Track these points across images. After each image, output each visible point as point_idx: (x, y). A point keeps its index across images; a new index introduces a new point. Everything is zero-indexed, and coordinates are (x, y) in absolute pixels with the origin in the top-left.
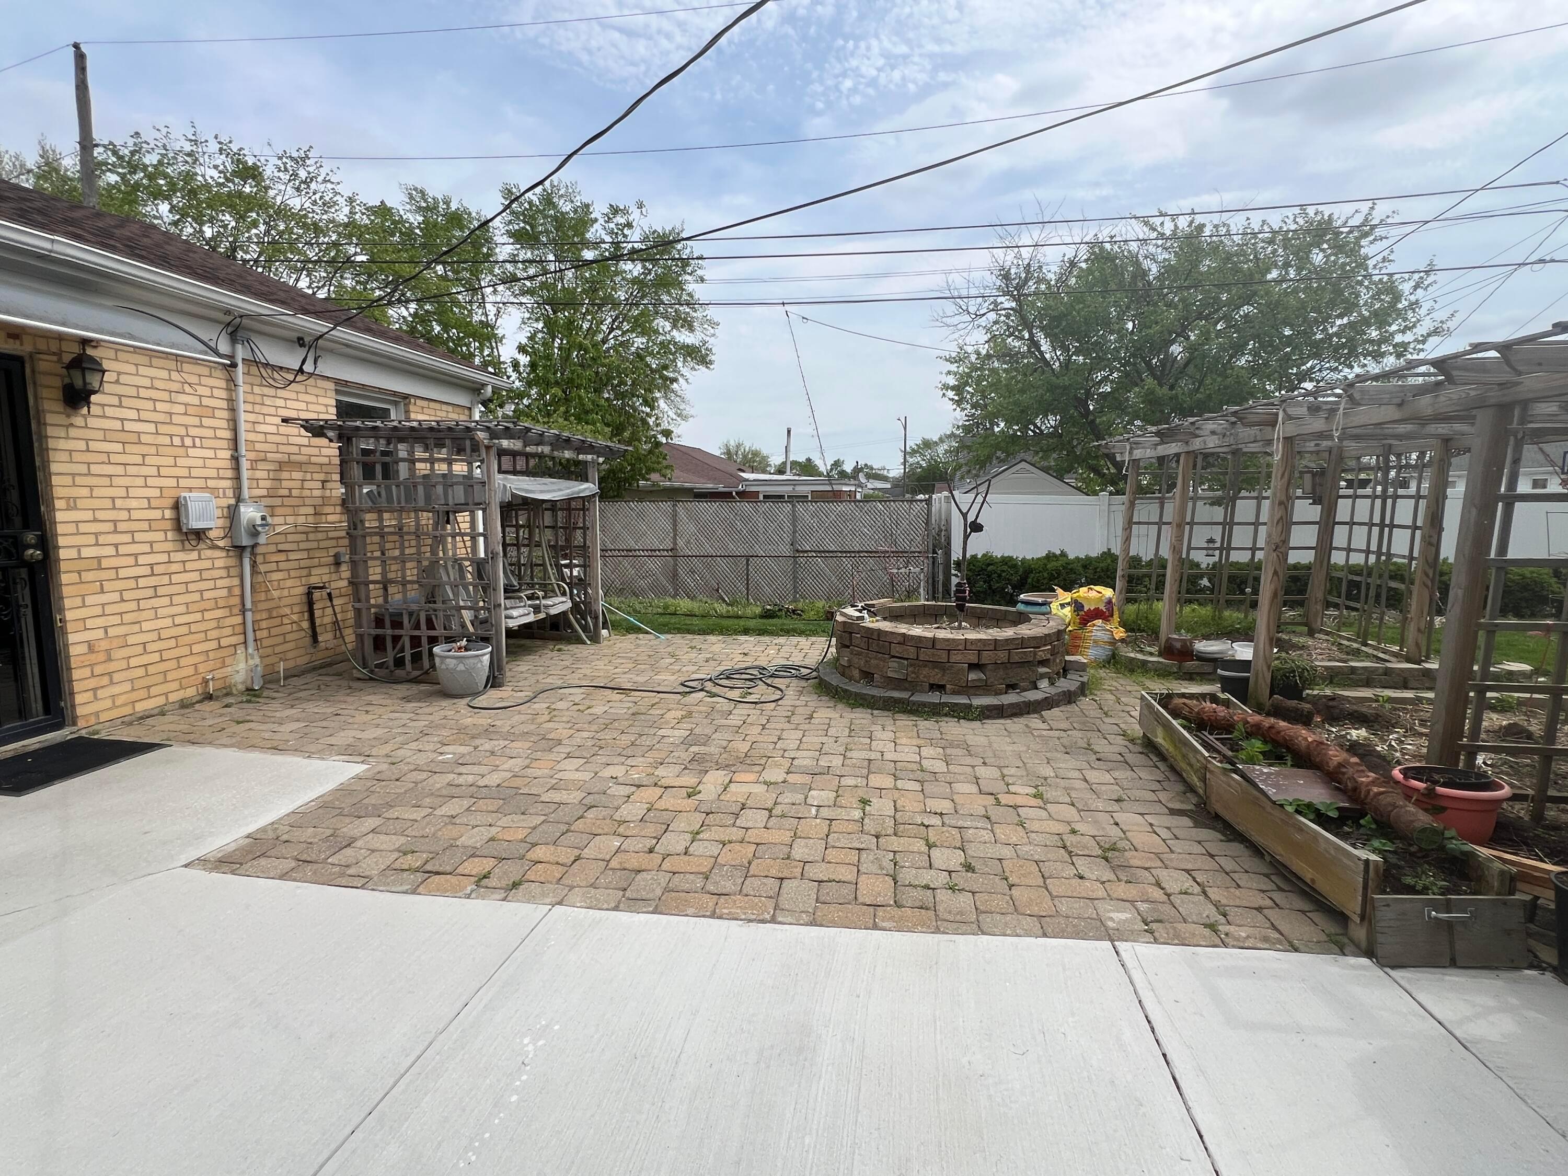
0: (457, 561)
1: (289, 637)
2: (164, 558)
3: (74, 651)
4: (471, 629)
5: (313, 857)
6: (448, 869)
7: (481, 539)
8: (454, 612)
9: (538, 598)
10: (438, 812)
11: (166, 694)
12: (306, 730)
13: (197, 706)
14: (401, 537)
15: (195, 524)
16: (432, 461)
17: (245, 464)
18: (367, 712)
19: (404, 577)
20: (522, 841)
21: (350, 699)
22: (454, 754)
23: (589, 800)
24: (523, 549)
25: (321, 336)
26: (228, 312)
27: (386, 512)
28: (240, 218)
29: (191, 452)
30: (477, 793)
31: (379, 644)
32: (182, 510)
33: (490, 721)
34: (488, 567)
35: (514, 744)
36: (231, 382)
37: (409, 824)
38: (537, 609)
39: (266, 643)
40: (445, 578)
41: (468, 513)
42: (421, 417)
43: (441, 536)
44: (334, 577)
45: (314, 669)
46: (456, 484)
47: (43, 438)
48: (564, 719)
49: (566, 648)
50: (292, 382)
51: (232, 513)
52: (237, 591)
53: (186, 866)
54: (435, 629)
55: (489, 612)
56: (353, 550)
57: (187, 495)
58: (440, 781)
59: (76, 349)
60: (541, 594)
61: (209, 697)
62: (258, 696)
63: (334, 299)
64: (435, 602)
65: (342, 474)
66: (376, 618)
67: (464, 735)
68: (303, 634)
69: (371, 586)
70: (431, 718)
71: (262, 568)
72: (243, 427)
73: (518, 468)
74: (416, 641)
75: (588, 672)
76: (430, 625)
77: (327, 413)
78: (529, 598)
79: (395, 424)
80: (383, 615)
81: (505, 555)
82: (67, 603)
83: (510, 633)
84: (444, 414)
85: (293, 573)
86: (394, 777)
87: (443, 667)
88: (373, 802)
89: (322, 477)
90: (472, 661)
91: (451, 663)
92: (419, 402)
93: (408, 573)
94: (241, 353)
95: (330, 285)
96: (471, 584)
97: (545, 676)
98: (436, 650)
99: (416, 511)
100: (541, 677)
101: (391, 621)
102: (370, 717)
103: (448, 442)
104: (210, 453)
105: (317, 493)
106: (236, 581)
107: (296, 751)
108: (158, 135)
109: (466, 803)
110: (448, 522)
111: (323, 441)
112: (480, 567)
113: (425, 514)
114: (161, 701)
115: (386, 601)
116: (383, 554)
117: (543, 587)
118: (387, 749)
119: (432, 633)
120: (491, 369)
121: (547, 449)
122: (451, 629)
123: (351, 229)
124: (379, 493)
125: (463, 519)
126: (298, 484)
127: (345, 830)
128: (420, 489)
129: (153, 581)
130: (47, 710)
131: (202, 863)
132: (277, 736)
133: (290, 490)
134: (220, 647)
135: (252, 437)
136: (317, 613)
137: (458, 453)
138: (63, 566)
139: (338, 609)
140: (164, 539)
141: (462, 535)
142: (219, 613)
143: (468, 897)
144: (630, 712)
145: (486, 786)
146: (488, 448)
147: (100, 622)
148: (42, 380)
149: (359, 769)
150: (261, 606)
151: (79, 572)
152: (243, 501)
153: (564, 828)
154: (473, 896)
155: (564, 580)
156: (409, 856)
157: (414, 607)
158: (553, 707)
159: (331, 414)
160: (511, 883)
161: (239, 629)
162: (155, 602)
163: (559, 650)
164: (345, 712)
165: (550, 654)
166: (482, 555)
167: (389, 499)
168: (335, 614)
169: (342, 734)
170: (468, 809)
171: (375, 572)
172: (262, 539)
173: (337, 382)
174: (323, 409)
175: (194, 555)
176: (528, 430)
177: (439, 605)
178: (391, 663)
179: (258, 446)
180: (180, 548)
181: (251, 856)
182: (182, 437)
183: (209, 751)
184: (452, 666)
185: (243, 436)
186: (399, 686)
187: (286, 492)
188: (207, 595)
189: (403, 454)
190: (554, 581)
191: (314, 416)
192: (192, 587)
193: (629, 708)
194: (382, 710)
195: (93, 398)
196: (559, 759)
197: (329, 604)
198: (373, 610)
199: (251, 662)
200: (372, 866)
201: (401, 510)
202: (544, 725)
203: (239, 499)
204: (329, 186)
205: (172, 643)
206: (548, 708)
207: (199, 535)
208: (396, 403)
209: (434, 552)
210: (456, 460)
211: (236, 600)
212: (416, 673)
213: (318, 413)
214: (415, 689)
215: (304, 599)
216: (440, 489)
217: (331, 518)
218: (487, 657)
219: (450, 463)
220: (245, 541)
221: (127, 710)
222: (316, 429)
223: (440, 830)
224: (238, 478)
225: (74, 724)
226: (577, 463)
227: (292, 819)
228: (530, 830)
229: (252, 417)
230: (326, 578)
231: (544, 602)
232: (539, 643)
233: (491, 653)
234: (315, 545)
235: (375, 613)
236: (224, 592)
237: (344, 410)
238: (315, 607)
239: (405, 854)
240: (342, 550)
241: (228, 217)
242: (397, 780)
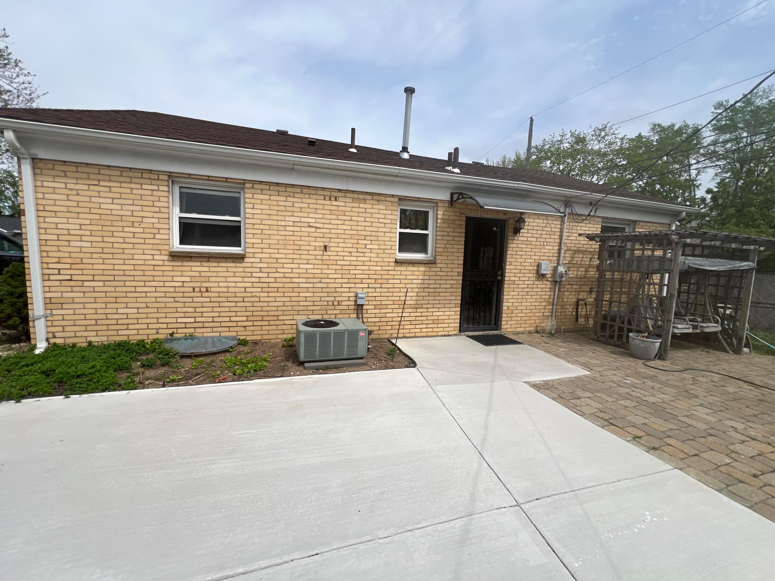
0: (650, 298)
1: (567, 317)
2: (532, 282)
3: (504, 308)
4: (651, 329)
5: (565, 397)
6: (620, 426)
7: (666, 287)
8: (644, 320)
9: (697, 322)
10: (619, 402)
11: (525, 328)
12: (568, 352)
13: (533, 334)
14: (622, 283)
15: (543, 272)
16: (643, 250)
17: (563, 251)
18: (593, 353)
19: (620, 300)
20: (662, 432)
21: (587, 346)
22: (632, 381)
23: (711, 431)
24: (691, 296)
25: (600, 201)
26: (566, 197)
27: (616, 272)
28: (574, 159)
29: (546, 247)
30: (640, 402)
31: (603, 327)
32: (540, 267)
33: (654, 374)
34: (667, 302)
35: (666, 388)
36: (563, 221)
37: (605, 401)
38: (695, 327)
39: (559, 317)
40: (641, 303)
41: (659, 275)
42: (641, 230)
43: (643, 284)
44: (589, 296)
45: (575, 331)
46: (655, 260)
47: (507, 243)
48: (703, 387)
49: (712, 352)
50: (584, 220)
51: (555, 269)
52: (552, 297)
53: (524, 382)
54: (631, 325)
55: (664, 323)
56: (599, 287)
57: (542, 262)
58: (622, 390)
59: (519, 216)
60: (699, 320)
61: (537, 332)
62: (553, 336)
63: (607, 183)
64: (634, 314)
65: (599, 256)
66: (604, 316)
67: (637, 375)
68: (572, 317)
69: (604, 303)
70: (622, 363)
71: (562, 290)
72: (564, 237)
73: (696, 253)
74: (621, 329)
75: (727, 368)
76: (629, 323)
77: (597, 231)
78: (690, 321)
79: (628, 234)
80: (607, 315)
81: (679, 296)
82: (505, 293)
83: (674, 336)
84: (654, 228)
85: (573, 293)
86: (601, 381)
87: (633, 343)
88: (591, 387)
89: (590, 256)
90: (649, 344)
91: (638, 342)
92: (641, 224)
93: (623, 299)
94: (568, 211)
95: (606, 178)
96: (655, 308)
97: (694, 362)
98: (631, 334)
99: (631, 272)
100: (691, 362)
101: (611, 319)
102: (594, 355)
103: (653, 241)
104: (551, 248)
105: (587, 263)
106: (553, 293)
107: (564, 358)
108: (550, 137)
109: (634, 404)
110: (647, 278)
111: (594, 242)
112: (662, 300)
113: (635, 274)
114: (523, 329)
115: (610, 309)
116: (612, 289)
117: (702, 316)
118: (600, 369)
119: (630, 327)
120: (688, 203)
121: (718, 243)
122: (640, 327)
123: (620, 152)
124: (614, 264)
125: (656, 278)
126: (581, 259)
127: (578, 393)
128: (635, 263)
129: (527, 290)
130: (495, 325)
131: (528, 383)
132: (558, 351)
133: (577, 261)
134: (544, 316)
135: (566, 241)
136: (580, 310)
137: (659, 246)
138: (506, 282)
139: (588, 310)
140: (533, 276)
141: (654, 284)
142: (545, 304)
143: (628, 441)
144: (758, 398)
145: (646, 401)
146: (677, 243)
147: (512, 301)
148: (510, 226)
149: (587, 373)
150: (559, 304)
151: (509, 285)
152: (560, 265)
153: (692, 438)
154: (630, 442)
155: (718, 315)
156: (603, 413)
157: (623, 314)
158: (696, 378)
159: (598, 231)
160: (652, 446)
161: (551, 310)
162: (527, 297)
163: (708, 352)
164: (585, 350)
165: (700, 352)
166: (665, 294)
167: (619, 266)
168: (587, 311)
169: (582, 358)
170: (634, 407)
171: (607, 297)
172: (564, 279)
173: (603, 218)
174: (595, 229)
175: (541, 283)
176: (705, 233)
177: (636, 315)
178: (608, 336)
179: (568, 245)
180: (537, 279)
181: (543, 388)
182: (544, 242)
183: (535, 349)
184: (637, 343)
185: (564, 241)
186: (609, 346)
187: (575, 262)
188: (542, 297)
189: (629, 247)
190: (710, 314)
191: (591, 232)
192: (538, 293)
193: (756, 396)
194: (599, 354)
195: (521, 231)
196: (694, 404)
197: (585, 307)
198: (603, 312)
199: (553, 323)
200: (587, 410)
201: (624, 271)
202: (688, 386)
203: (558, 264)
204: (613, 136)
205: (529, 311)
206: (692, 378)
207: (544, 276)
208: (629, 225)
209: (637, 291)
210: (657, 249)
211: (551, 300)
212: (618, 343)
213: (593, 231)
214: (617, 349)
215: (576, 304)
216: (645, 263)
217: (591, 273)
218: (658, 344)
219: (653, 251)
220: (558, 279)
221: (514, 330)
222: (591, 237)
223: (619, 409)
224: (559, 257)
225: (501, 330)
226: (741, 250)
227: (559, 381)
228: (667, 429)
229: (568, 234)
230: (585, 297)
231: (700, 324)
232: (693, 345)
233: (661, 343)
234: (583, 283)
235: (604, 314)
236: (548, 297)
237: (604, 229)
238: (579, 307)
239: (601, 412)
240: (594, 286)
241: (570, 160)
242: (602, 383)
